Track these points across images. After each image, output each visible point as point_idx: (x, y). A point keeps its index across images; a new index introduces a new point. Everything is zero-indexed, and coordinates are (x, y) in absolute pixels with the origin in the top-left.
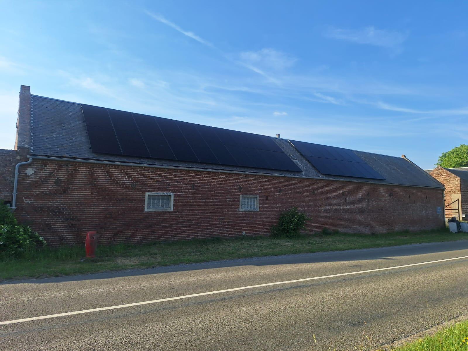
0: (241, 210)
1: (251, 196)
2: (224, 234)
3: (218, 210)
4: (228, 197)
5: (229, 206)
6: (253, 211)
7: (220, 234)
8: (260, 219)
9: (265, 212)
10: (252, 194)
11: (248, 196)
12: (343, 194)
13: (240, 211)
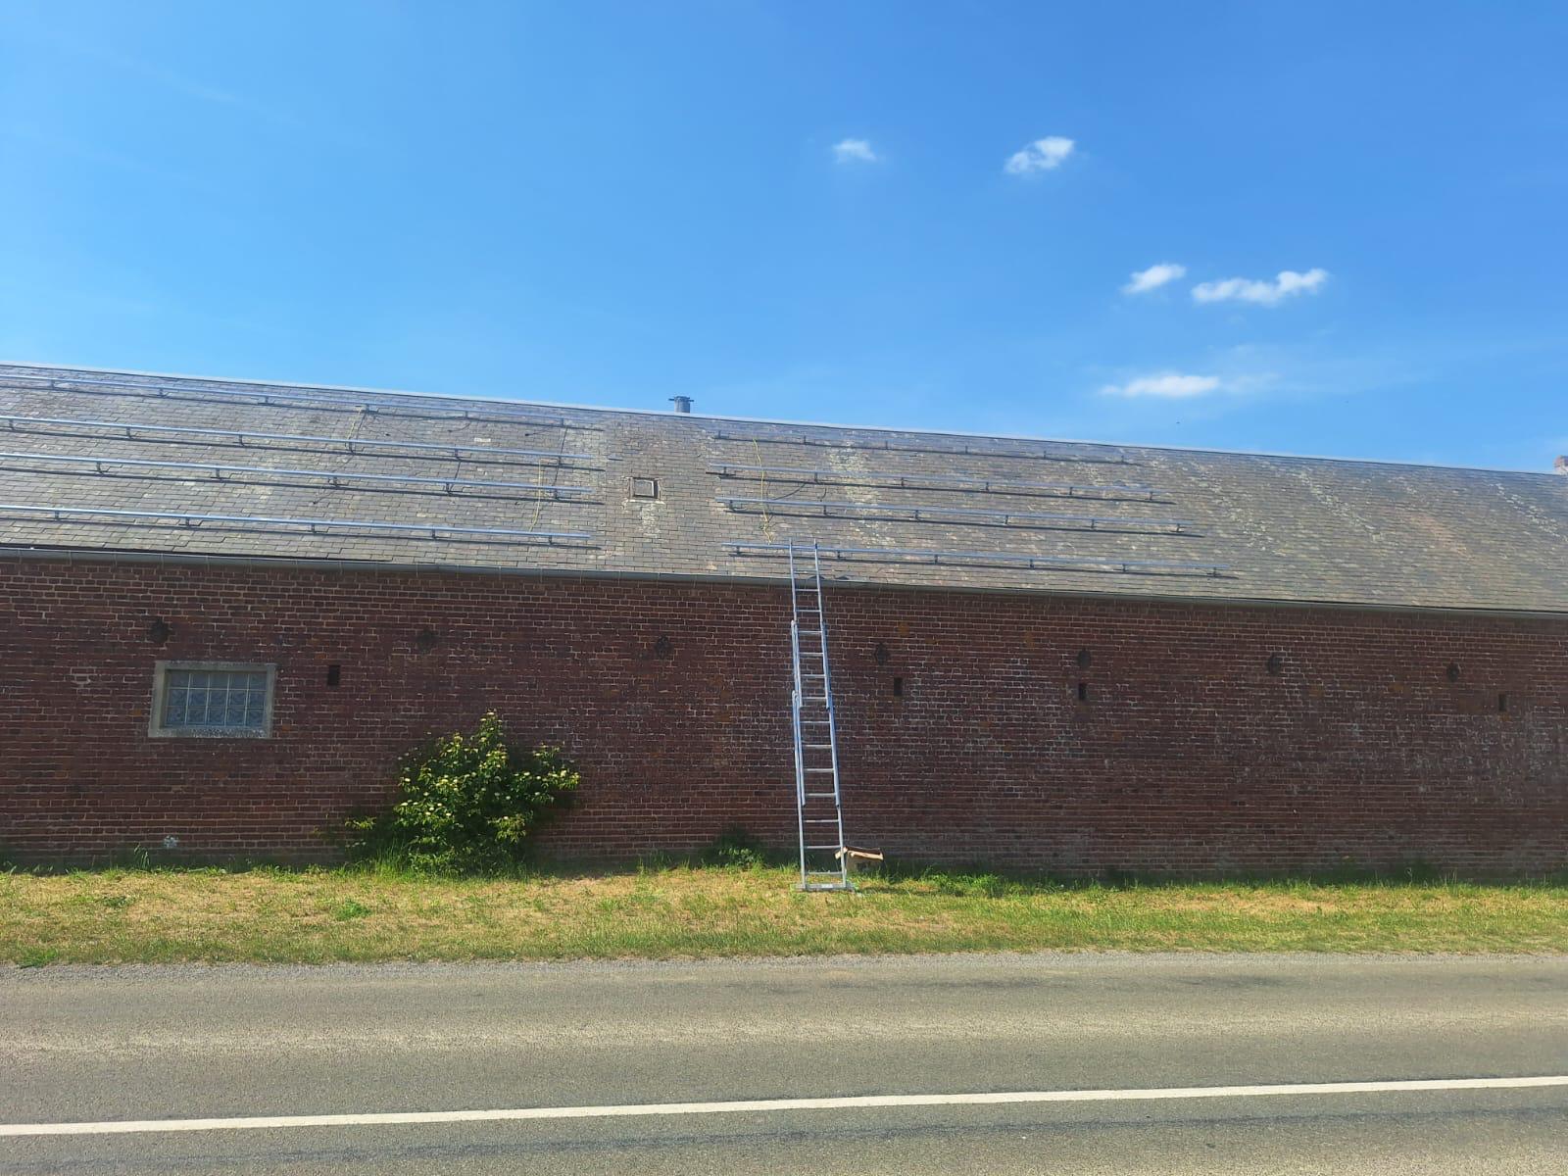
0: (155, 732)
1: (223, 665)
2: (46, 839)
3: (18, 732)
4: (83, 671)
5: (84, 712)
6: (236, 740)
7: (22, 839)
8: (277, 775)
9: (315, 742)
10: (235, 657)
11: (206, 665)
12: (881, 653)
13: (150, 736)
